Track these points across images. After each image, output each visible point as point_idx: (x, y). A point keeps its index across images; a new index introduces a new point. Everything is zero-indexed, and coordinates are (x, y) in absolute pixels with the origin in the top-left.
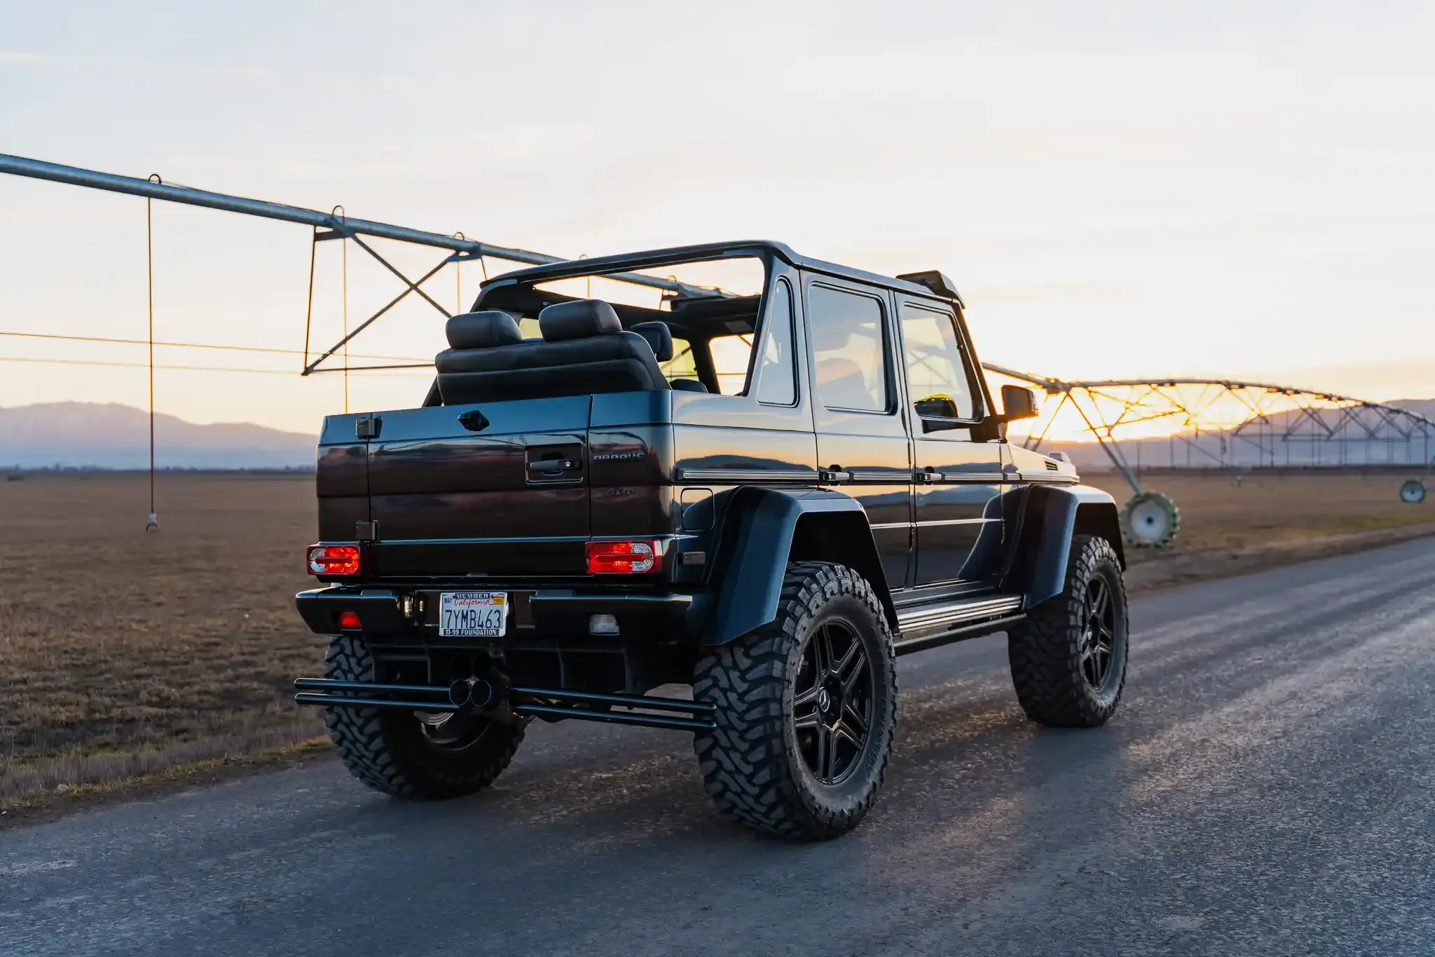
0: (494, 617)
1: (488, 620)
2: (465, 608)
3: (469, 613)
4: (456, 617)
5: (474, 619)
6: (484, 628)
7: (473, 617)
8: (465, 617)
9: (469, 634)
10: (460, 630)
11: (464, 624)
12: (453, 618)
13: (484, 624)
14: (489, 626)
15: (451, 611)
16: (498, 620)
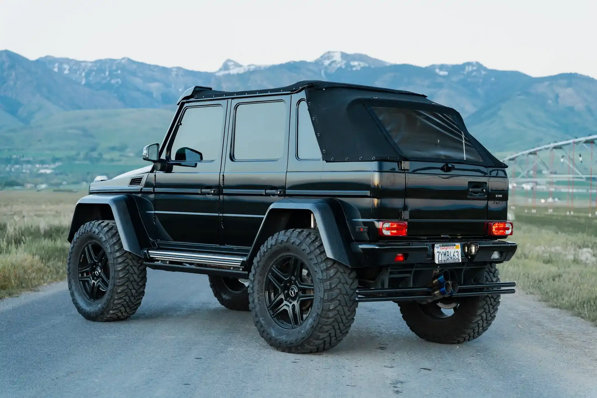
1: (454, 255)
2: (444, 250)
3: (446, 253)
4: (442, 255)
6: (453, 259)
7: (448, 254)
8: (445, 254)
9: (448, 262)
10: (445, 260)
11: (445, 257)
13: (452, 257)
14: (454, 258)
15: (439, 252)
16: (458, 255)
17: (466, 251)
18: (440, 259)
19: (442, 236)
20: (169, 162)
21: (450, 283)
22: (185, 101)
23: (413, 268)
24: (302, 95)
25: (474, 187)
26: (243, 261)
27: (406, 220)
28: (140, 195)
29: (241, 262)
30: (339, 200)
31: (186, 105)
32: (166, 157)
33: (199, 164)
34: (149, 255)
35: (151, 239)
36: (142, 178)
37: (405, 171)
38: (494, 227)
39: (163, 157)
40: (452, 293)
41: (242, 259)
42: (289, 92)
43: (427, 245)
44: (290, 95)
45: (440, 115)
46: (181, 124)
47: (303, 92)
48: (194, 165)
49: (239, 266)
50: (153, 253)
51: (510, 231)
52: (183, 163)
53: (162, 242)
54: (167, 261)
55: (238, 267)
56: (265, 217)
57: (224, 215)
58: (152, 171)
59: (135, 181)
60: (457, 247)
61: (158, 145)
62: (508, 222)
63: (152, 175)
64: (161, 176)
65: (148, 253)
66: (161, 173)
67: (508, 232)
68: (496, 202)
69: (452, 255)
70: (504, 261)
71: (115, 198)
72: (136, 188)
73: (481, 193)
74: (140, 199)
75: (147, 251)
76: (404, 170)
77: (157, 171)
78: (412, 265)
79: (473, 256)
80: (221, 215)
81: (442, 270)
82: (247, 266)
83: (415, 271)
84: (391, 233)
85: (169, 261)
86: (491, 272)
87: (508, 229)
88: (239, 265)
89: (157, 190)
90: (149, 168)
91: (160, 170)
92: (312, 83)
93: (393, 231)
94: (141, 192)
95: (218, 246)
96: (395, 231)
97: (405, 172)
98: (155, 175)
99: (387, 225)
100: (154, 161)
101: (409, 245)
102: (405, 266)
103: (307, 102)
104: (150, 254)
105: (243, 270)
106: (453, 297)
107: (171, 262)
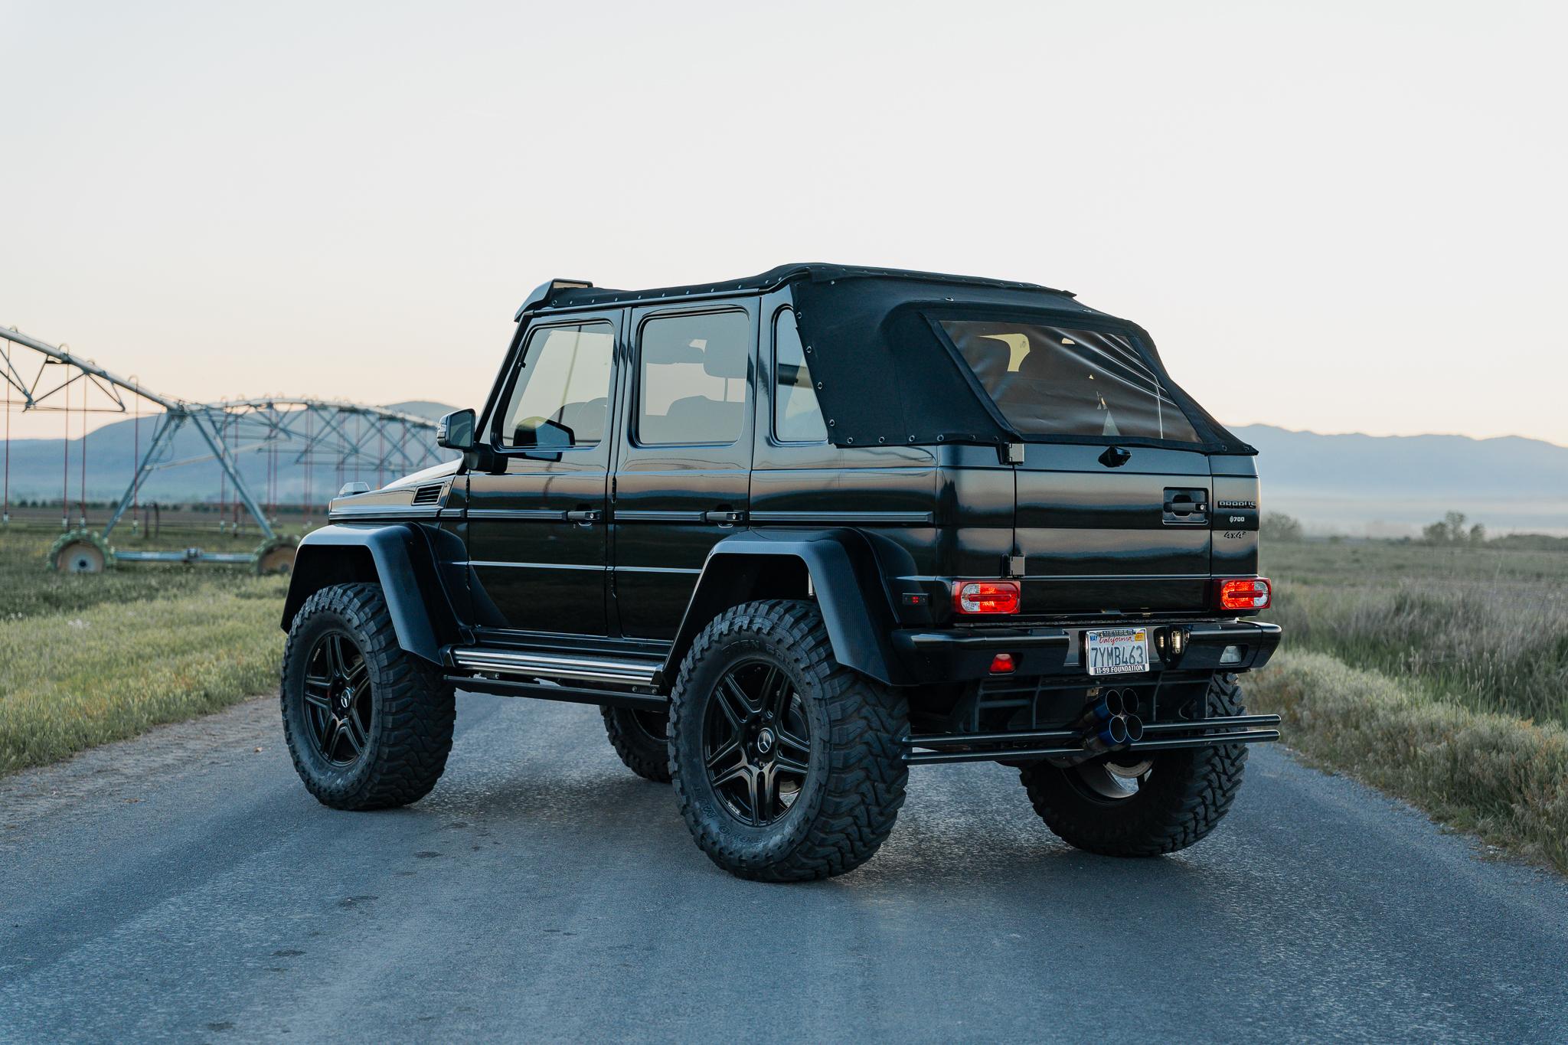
0: (1136, 653)
1: (1131, 656)
2: (1109, 645)
4: (1102, 655)
5: (1118, 656)
8: (1110, 655)
11: (1110, 662)
12: (1099, 654)
15: (1096, 649)
17: (1162, 646)
18: (1099, 665)
19: (1104, 612)
20: (499, 450)
21: (1122, 718)
22: (531, 312)
23: (1036, 685)
24: (785, 295)
25: (1177, 500)
26: (657, 673)
27: (1016, 578)
28: (436, 526)
29: (652, 674)
30: (866, 534)
31: (534, 321)
32: (492, 441)
33: (567, 455)
34: (456, 661)
35: (461, 624)
36: (440, 487)
37: (1015, 467)
38: (1226, 591)
39: (486, 439)
40: (1128, 741)
41: (654, 669)
42: (757, 290)
43: (1066, 634)
44: (758, 298)
45: (1101, 337)
46: (524, 365)
47: (787, 289)
48: (555, 457)
49: (649, 684)
50: (467, 656)
51: (1264, 599)
52: (528, 452)
53: (485, 631)
54: (495, 672)
55: (648, 687)
56: (702, 572)
57: (618, 568)
58: (461, 471)
59: (425, 494)
60: (1139, 636)
61: (472, 412)
62: (1259, 578)
63: (462, 479)
64: (482, 481)
65: (454, 655)
66: (482, 474)
67: (1260, 602)
68: (1230, 532)
69: (1127, 655)
70: (1250, 666)
71: (383, 532)
72: (430, 508)
73: (1194, 512)
74: (437, 534)
75: (452, 651)
76: (1013, 463)
77: (472, 472)
78: (1034, 680)
79: (1177, 658)
80: (610, 568)
81: (1106, 689)
82: (665, 681)
83: (1042, 692)
84: (981, 607)
85: (500, 673)
86: (1225, 694)
87: (1260, 595)
88: (648, 681)
89: (473, 513)
90: (456, 465)
91: (479, 469)
92: (806, 270)
93: (986, 603)
94: (438, 518)
95: (604, 638)
96: (992, 603)
97: (1013, 469)
98: (468, 481)
99: (973, 589)
100: (465, 450)
101: (1024, 633)
102: (1018, 681)
103: (795, 312)
104: (458, 658)
105: (658, 693)
106: (1131, 750)
107: (504, 676)
